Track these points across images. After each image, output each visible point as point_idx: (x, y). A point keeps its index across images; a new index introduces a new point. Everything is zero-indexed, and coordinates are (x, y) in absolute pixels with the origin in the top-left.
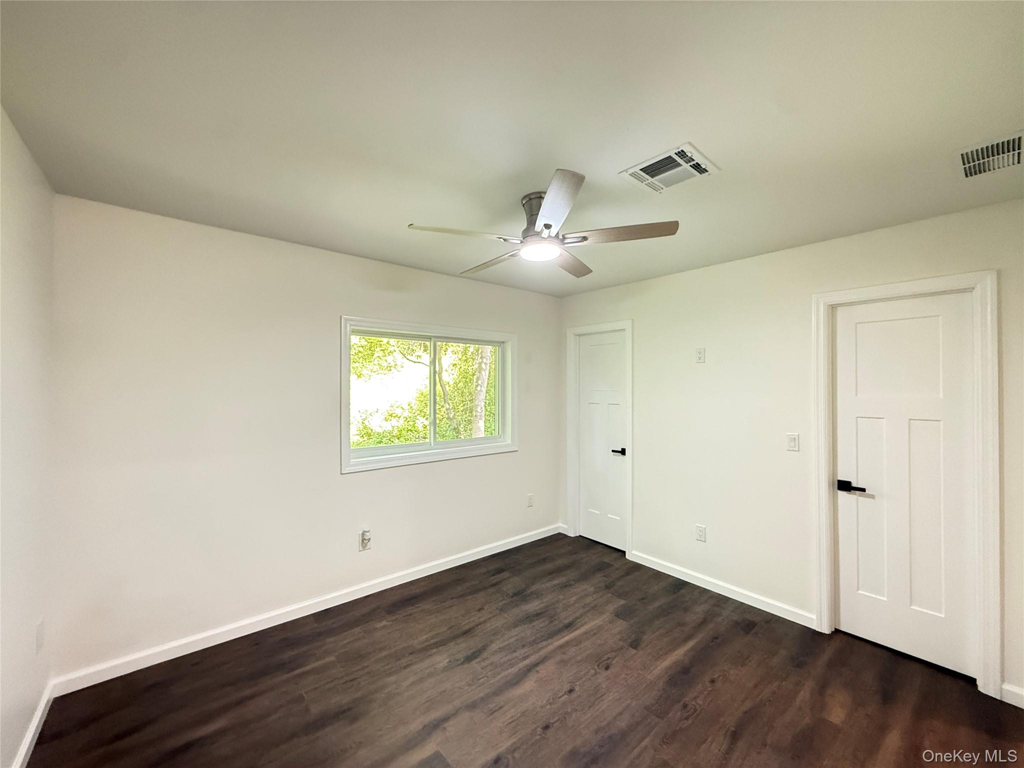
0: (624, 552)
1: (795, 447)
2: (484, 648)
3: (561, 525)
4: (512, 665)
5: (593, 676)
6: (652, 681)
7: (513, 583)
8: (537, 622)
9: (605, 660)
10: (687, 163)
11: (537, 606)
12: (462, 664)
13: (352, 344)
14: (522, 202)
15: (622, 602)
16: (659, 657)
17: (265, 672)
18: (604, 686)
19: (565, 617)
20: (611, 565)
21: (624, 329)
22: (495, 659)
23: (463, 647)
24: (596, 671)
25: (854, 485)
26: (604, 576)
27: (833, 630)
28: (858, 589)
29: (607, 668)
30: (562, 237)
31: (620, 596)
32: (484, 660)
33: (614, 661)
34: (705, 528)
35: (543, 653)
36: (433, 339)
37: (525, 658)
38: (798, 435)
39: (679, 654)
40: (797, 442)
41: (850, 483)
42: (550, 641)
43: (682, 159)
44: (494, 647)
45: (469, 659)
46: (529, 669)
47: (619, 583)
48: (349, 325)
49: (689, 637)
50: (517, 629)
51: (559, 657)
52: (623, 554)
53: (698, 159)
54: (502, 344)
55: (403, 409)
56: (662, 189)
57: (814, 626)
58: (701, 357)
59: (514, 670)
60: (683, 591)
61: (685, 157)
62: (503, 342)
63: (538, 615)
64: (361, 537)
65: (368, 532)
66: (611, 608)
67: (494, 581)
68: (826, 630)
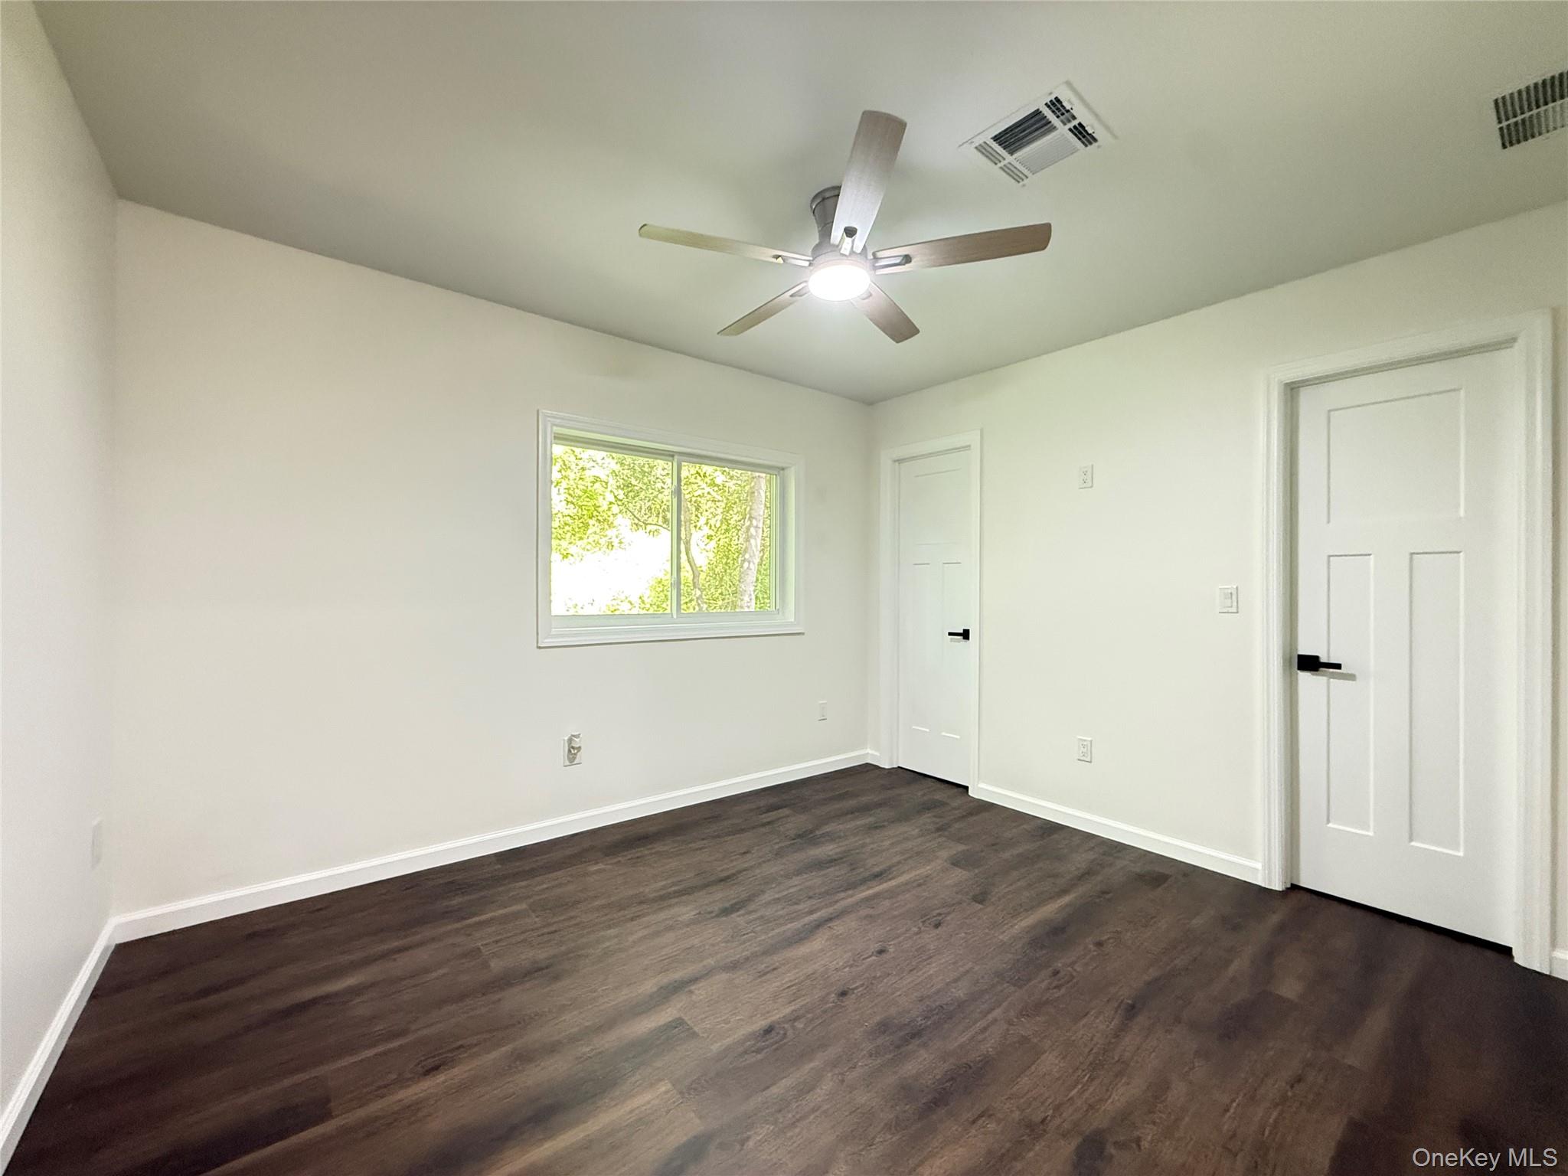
0: (966, 788)
1: (1231, 607)
2: (750, 899)
3: (869, 751)
4: (792, 920)
5: (917, 934)
6: (1004, 943)
7: (795, 822)
8: (832, 869)
9: (934, 917)
10: (1065, 124)
11: (831, 850)
12: (717, 916)
13: (554, 512)
14: (811, 207)
15: (961, 847)
16: (1015, 914)
17: (422, 921)
18: (932, 947)
19: (875, 864)
20: (947, 804)
21: (969, 446)
22: (768, 912)
23: (719, 897)
24: (920, 928)
25: (1323, 659)
26: (935, 816)
27: (1289, 886)
28: (1328, 821)
29: (937, 926)
30: (872, 257)
31: (959, 840)
32: (750, 913)
33: (948, 918)
34: (1091, 741)
35: (839, 906)
36: (676, 457)
37: (811, 912)
38: (1237, 588)
39: (1050, 910)
40: (1234, 597)
41: (1317, 658)
42: (850, 892)
43: (1058, 117)
44: (768, 896)
45: (726, 912)
46: (819, 925)
47: (957, 826)
48: (549, 425)
49: (1064, 892)
50: (799, 878)
51: (863, 912)
52: (965, 790)
53: (1083, 116)
54: (782, 472)
55: (631, 604)
56: (1027, 177)
57: (1259, 881)
58: (1087, 479)
59: (796, 925)
60: (1056, 836)
61: (1063, 114)
62: (783, 469)
63: (832, 861)
64: (567, 745)
65: (577, 736)
66: (944, 854)
67: (765, 821)
68: (1277, 885)
